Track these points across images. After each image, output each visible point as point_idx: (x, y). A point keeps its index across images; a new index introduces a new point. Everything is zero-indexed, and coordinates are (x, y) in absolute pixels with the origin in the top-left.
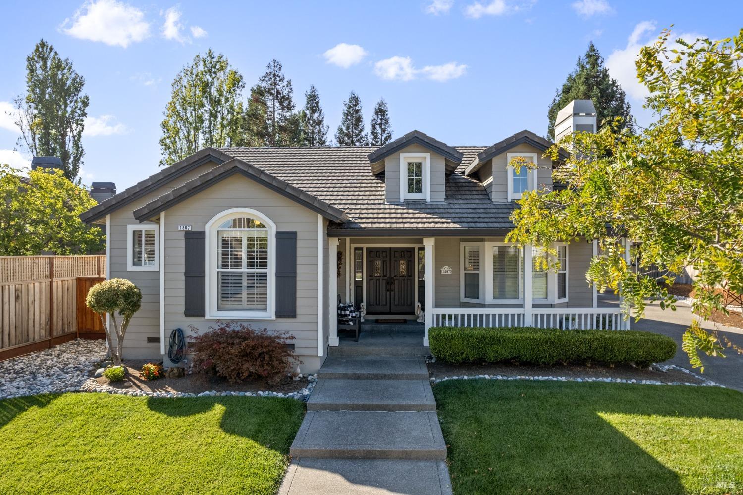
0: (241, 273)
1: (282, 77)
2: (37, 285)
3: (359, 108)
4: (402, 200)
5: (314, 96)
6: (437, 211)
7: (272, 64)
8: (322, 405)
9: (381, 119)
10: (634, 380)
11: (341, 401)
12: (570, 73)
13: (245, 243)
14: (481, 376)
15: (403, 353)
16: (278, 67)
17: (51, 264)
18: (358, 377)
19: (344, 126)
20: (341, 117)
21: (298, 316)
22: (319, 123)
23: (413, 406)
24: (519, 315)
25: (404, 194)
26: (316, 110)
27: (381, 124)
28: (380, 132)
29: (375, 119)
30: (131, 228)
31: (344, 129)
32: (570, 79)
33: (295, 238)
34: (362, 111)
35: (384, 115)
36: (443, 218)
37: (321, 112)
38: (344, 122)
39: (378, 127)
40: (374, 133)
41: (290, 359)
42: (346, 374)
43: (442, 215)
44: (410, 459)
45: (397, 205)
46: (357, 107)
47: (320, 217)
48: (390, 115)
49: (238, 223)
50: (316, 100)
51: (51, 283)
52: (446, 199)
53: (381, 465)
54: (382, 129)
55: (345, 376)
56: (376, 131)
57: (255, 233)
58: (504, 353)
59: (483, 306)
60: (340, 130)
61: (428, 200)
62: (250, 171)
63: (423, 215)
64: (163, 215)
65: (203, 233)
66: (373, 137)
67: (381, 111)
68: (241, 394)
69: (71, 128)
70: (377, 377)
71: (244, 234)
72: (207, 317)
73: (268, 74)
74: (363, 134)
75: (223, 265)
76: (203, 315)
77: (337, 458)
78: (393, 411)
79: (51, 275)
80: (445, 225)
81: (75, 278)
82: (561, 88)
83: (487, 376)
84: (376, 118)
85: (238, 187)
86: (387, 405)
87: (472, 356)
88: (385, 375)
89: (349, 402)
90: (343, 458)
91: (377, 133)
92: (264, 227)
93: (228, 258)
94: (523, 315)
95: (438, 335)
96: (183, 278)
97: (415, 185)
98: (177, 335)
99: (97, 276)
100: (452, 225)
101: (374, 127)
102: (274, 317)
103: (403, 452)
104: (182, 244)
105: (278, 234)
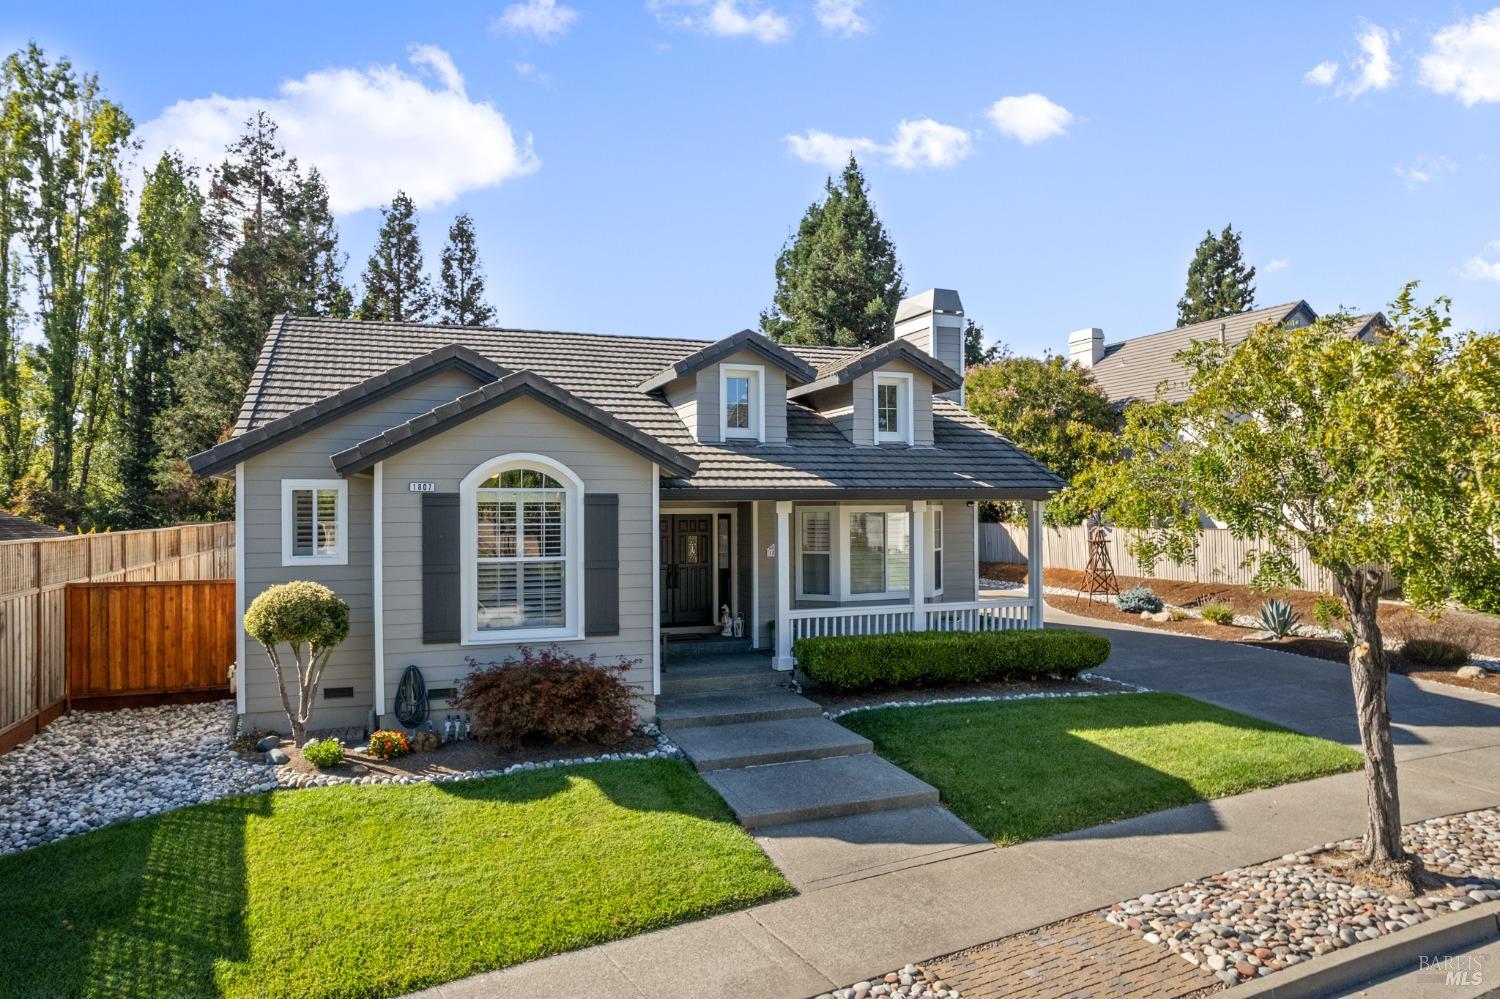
0: (514, 564)
1: (278, 150)
3: (414, 223)
4: (723, 440)
5: (316, 187)
6: (784, 458)
7: (256, 119)
8: (720, 761)
9: (462, 250)
10: (1068, 694)
11: (747, 753)
12: (814, 200)
13: (520, 512)
14: (887, 704)
15: (751, 682)
16: (270, 127)
17: (37, 554)
18: (721, 721)
19: (382, 256)
20: (376, 240)
21: (621, 632)
22: (328, 246)
23: (844, 748)
24: (905, 615)
25: (726, 432)
26: (321, 218)
27: (461, 261)
28: (458, 274)
29: (448, 249)
30: (289, 486)
31: (382, 263)
32: (813, 210)
33: (616, 505)
34: (418, 229)
35: (468, 242)
36: (800, 470)
37: (330, 224)
38: (382, 248)
39: (455, 264)
40: (447, 276)
42: (703, 719)
43: (800, 466)
44: (897, 808)
45: (717, 446)
46: (408, 221)
47: (656, 468)
48: (478, 244)
49: (511, 479)
50: (321, 198)
51: (39, 597)
52: (788, 439)
53: (873, 820)
54: (463, 269)
55: (703, 722)
56: (451, 272)
57: (541, 496)
58: (914, 668)
59: (836, 604)
60: (374, 265)
61: (762, 439)
62: (550, 393)
65: (456, 497)
66: (445, 284)
67: (462, 234)
70: (749, 718)
71: (521, 496)
72: (464, 642)
73: (248, 141)
74: (421, 275)
76: (458, 640)
77: (806, 821)
78: (817, 758)
79: (39, 580)
80: (804, 483)
81: (63, 585)
82: (796, 229)
83: (894, 704)
84: (453, 248)
86: (810, 752)
87: (873, 673)
88: (761, 715)
89: (755, 753)
90: (814, 820)
91: (453, 277)
92: (557, 485)
94: (912, 614)
95: (827, 649)
96: (419, 576)
97: (739, 416)
98: (411, 678)
99: (86, 580)
100: (821, 483)
101: (447, 262)
102: (581, 636)
103: (890, 801)
104: (416, 515)
105: (587, 496)
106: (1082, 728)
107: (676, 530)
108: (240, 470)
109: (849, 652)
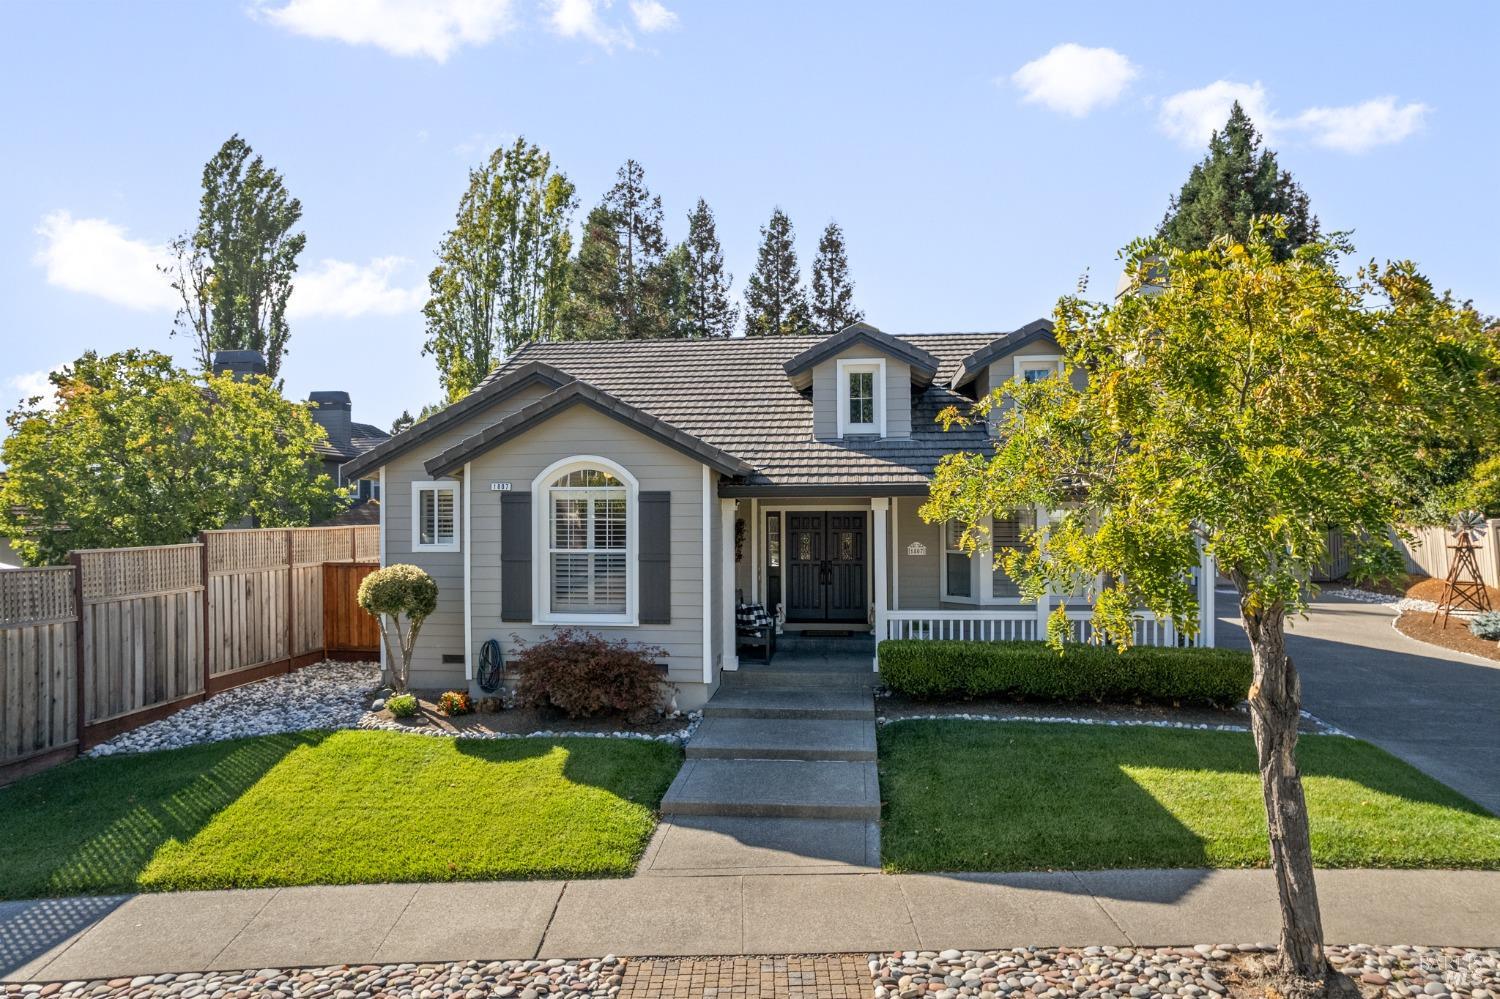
0: (586, 555)
1: (644, 192)
2: (272, 574)
3: (790, 239)
4: (840, 436)
5: (704, 218)
6: (896, 453)
7: (626, 168)
8: (708, 750)
9: (831, 260)
11: (736, 746)
12: (1196, 162)
13: (591, 508)
15: (841, 682)
16: (638, 172)
17: (289, 541)
18: (764, 715)
19: (762, 274)
20: (756, 257)
21: (672, 621)
22: (715, 269)
23: (843, 753)
24: (1028, 623)
25: (844, 426)
26: (708, 245)
27: (831, 271)
28: (827, 281)
29: (819, 261)
30: (417, 487)
31: (762, 279)
33: (668, 502)
34: (795, 244)
35: (836, 251)
36: (903, 465)
37: (717, 250)
38: (762, 266)
39: (825, 274)
40: (818, 286)
41: (662, 687)
42: (746, 710)
43: (902, 461)
44: (828, 818)
45: (832, 444)
46: (785, 238)
47: (706, 470)
48: (849, 251)
49: (577, 479)
50: (709, 226)
51: (290, 570)
52: (913, 433)
53: (787, 825)
54: (833, 278)
55: (747, 714)
56: (822, 282)
57: (609, 493)
58: (995, 680)
59: (976, 607)
60: (755, 281)
61: (884, 435)
62: (599, 401)
63: (873, 461)
64: (467, 467)
65: (528, 495)
66: (816, 294)
67: (831, 244)
68: (590, 735)
69: (269, 290)
70: (794, 715)
71: (590, 494)
72: (535, 622)
73: (620, 187)
74: (797, 288)
75: (558, 543)
76: (529, 620)
77: (725, 815)
78: (812, 760)
79: (289, 560)
80: (905, 478)
81: (321, 563)
84: (822, 259)
85: (582, 424)
86: (804, 752)
87: (942, 683)
88: (806, 712)
89: (747, 747)
90: (735, 816)
91: (824, 286)
92: (618, 484)
93: (566, 532)
94: (1036, 622)
95: (889, 651)
96: (499, 563)
97: (861, 411)
98: (491, 649)
99: (351, 561)
100: (915, 478)
101: (819, 276)
102: (636, 623)
103: (820, 809)
104: (497, 511)
105: (642, 495)
106: (1142, 764)
107: (829, 526)
108: (382, 470)
109: (913, 656)
